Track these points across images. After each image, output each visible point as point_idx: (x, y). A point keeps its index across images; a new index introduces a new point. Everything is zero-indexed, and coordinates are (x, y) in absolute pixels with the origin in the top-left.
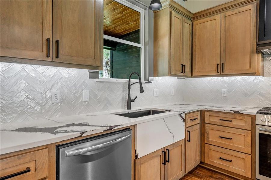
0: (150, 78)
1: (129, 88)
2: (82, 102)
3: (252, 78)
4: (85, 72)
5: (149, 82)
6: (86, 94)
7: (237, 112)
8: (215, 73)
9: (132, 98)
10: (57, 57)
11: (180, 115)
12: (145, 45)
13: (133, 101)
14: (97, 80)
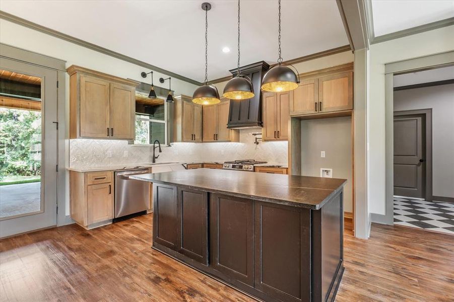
0: (171, 144)
1: (154, 150)
2: (124, 158)
3: (229, 143)
4: (127, 142)
5: (170, 146)
6: (126, 154)
7: (217, 163)
8: (213, 140)
9: (156, 156)
10: (112, 136)
11: (183, 165)
12: (168, 122)
13: (157, 158)
14: (133, 145)
